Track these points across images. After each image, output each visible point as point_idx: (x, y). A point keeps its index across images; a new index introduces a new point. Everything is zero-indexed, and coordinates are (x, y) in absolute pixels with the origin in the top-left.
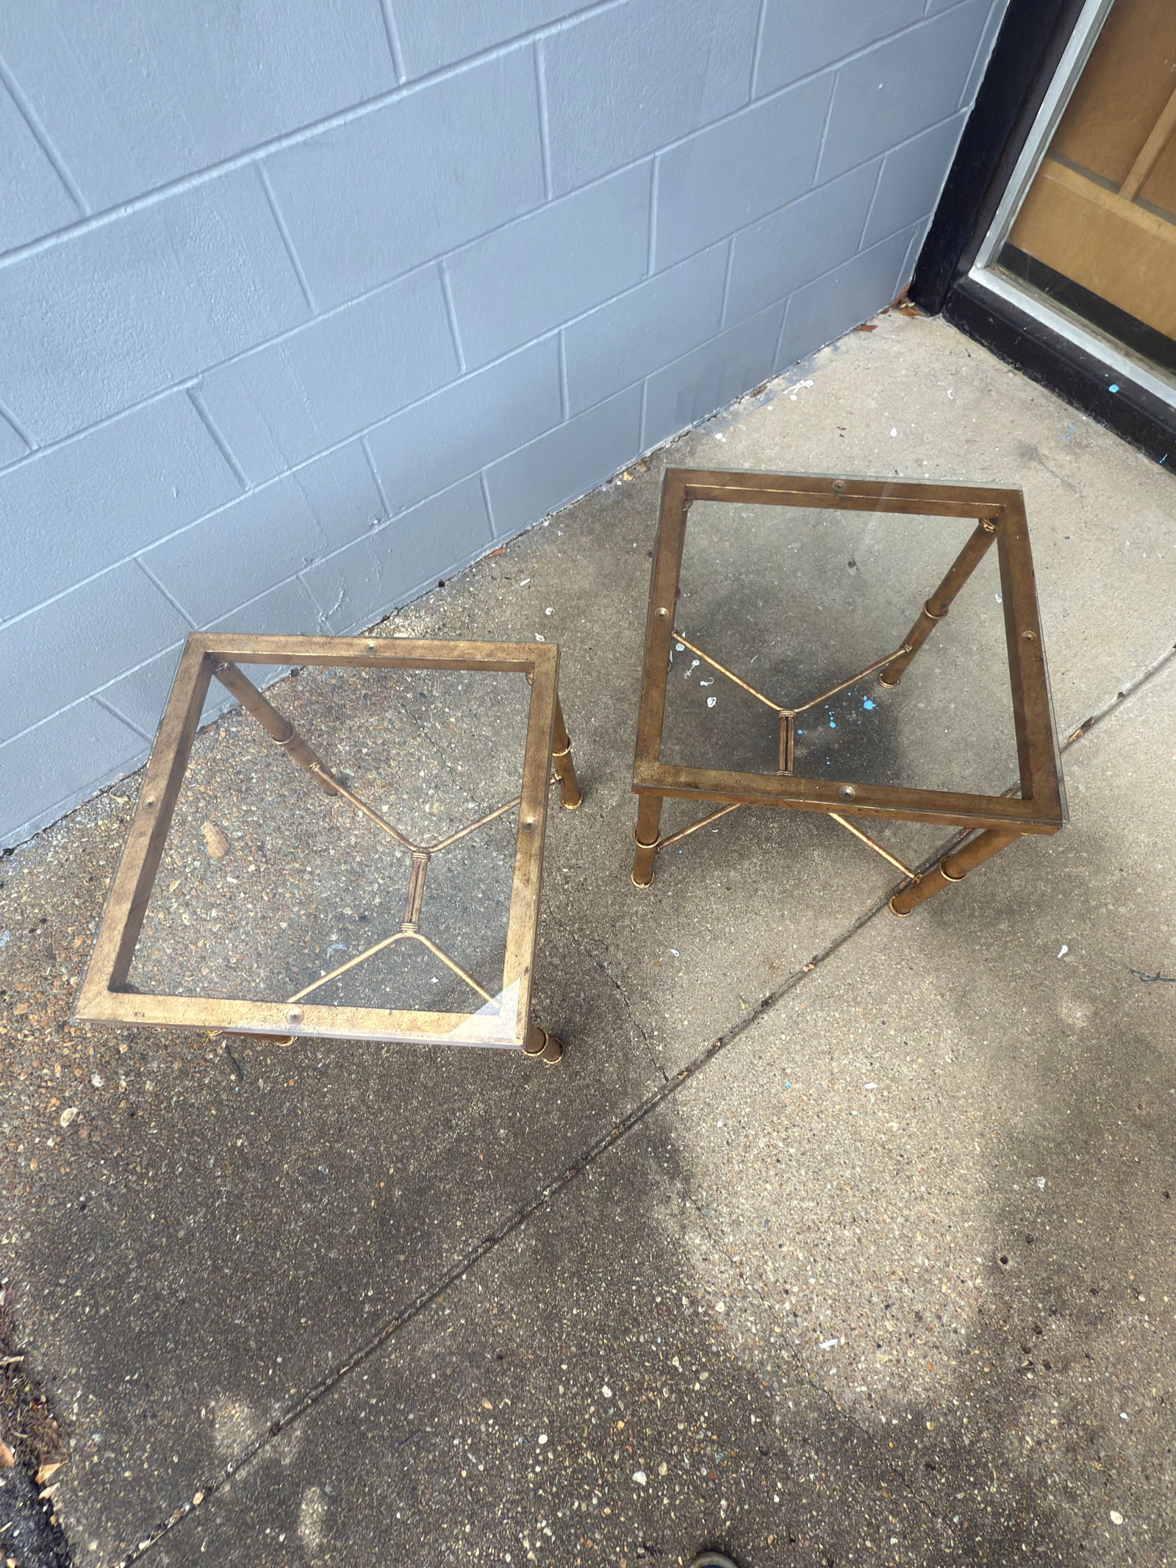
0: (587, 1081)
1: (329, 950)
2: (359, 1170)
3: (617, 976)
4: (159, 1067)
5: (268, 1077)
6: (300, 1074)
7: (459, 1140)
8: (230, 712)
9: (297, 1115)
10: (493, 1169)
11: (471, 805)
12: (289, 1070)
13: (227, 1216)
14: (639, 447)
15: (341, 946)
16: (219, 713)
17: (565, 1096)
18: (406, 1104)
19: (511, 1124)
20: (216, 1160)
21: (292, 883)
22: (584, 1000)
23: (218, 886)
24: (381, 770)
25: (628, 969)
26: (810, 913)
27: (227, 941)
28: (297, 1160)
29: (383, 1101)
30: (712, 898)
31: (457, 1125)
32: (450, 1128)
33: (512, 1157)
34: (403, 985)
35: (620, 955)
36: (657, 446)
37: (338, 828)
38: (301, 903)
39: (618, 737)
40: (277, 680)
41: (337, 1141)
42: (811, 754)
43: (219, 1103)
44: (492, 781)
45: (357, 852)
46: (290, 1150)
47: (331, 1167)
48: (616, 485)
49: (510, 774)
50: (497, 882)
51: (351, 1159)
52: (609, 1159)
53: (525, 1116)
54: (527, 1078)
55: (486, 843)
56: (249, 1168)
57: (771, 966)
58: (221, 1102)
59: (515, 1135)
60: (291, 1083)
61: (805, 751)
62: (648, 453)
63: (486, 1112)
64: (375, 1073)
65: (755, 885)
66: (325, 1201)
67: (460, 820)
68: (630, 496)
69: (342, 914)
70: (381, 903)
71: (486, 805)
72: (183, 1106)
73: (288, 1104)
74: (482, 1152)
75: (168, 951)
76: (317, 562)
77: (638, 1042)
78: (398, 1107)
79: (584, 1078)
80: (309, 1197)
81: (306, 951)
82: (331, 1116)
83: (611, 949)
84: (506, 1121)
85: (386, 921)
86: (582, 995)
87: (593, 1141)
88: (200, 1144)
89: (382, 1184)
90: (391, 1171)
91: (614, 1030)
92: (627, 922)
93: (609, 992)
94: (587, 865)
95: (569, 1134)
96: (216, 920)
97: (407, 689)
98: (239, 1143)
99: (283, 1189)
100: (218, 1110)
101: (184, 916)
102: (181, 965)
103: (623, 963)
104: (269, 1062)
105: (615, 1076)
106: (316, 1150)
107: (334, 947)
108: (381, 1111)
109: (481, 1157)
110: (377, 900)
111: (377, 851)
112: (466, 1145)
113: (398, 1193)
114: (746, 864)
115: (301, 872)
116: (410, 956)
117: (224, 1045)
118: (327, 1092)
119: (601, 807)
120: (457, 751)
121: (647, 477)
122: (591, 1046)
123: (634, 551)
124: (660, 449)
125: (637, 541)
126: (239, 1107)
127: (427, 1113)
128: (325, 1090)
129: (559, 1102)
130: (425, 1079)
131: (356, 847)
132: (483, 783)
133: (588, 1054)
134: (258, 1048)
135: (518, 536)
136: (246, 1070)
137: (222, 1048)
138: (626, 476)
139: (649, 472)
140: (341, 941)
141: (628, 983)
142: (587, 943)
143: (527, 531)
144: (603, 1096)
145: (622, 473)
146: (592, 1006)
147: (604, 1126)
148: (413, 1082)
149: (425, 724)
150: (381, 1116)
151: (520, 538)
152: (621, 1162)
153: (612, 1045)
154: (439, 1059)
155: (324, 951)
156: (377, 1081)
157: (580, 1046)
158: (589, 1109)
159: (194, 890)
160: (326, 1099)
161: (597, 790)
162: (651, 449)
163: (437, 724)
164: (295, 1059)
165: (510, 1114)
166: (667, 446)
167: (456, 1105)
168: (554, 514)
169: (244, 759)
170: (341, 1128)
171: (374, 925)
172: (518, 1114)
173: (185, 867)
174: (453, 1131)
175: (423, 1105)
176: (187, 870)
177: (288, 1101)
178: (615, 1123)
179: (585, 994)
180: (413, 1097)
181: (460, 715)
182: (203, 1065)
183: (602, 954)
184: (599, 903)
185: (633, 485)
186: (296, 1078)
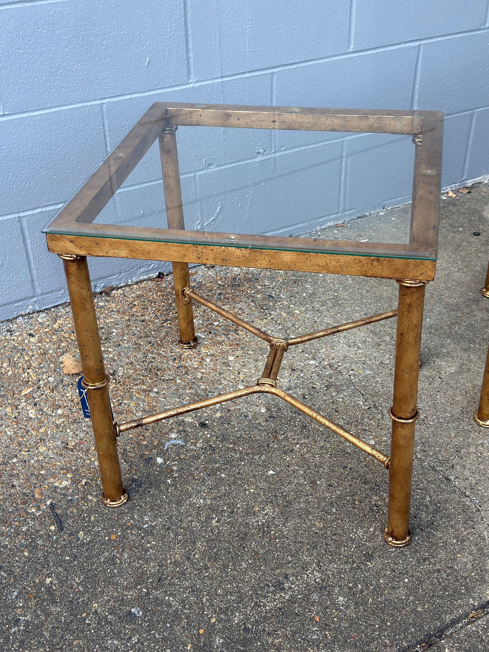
0: (438, 567)
1: (167, 444)
2: (176, 616)
3: (465, 488)
5: (89, 531)
6: (123, 531)
7: (292, 600)
8: (101, 293)
9: (114, 564)
10: (330, 630)
11: (312, 362)
12: (113, 527)
13: (22, 642)
14: (462, 176)
15: (180, 442)
17: (412, 576)
18: (234, 564)
19: (351, 593)
20: (19, 593)
21: (138, 398)
22: (430, 502)
23: (68, 395)
24: (230, 336)
25: (477, 484)
27: (68, 431)
28: (109, 601)
29: (209, 560)
31: (290, 588)
32: (283, 589)
33: (352, 622)
34: (239, 473)
35: (467, 473)
36: (477, 180)
37: (186, 367)
38: (144, 410)
39: (453, 332)
40: (145, 277)
41: (156, 589)
43: (33, 547)
44: (332, 349)
45: (203, 382)
46: (102, 592)
47: (145, 610)
48: (442, 199)
49: (349, 346)
50: (336, 411)
51: (169, 605)
52: (469, 636)
53: (368, 589)
54: (369, 557)
55: (326, 386)
56: (54, 602)
58: (36, 547)
59: (356, 604)
60: (113, 537)
62: (469, 183)
63: (323, 581)
64: (204, 537)
66: (135, 640)
67: (302, 371)
68: (454, 205)
69: (183, 421)
70: (221, 417)
71: (326, 363)
73: (107, 554)
74: (317, 614)
75: (9, 433)
76: (212, 169)
78: (226, 566)
79: (435, 564)
80: (117, 634)
81: (145, 443)
82: (152, 568)
83: (458, 467)
84: (346, 589)
85: (226, 429)
86: (428, 499)
87: (448, 618)
88: (5, 578)
89: (201, 631)
90: (213, 620)
91: (466, 529)
92: (472, 449)
93: (457, 499)
94: (427, 408)
95: (419, 609)
96: (60, 416)
97: (258, 292)
98: (48, 580)
99: (89, 625)
100: (30, 552)
101: (30, 411)
103: (470, 478)
104: (93, 518)
105: (469, 566)
106: (130, 594)
107: (172, 442)
108: (207, 568)
109: (317, 619)
110: (218, 415)
111: (221, 384)
112: (300, 606)
113: (218, 641)
115: (146, 392)
116: (247, 454)
117: (48, 503)
118: (151, 548)
119: (440, 372)
120: (300, 329)
121: (468, 196)
122: (441, 538)
123: (461, 232)
124: (480, 183)
125: (462, 227)
126: (53, 552)
127: (257, 574)
128: (149, 545)
129: (406, 580)
130: (257, 547)
131: (202, 379)
132: (324, 350)
133: (437, 544)
134: (84, 507)
135: (359, 218)
136: (68, 523)
137: (46, 505)
138: (451, 194)
139: (470, 194)
140: (180, 438)
141: (478, 494)
142: (430, 460)
143: (365, 216)
144: (457, 580)
145: (448, 193)
146: (439, 508)
147: (460, 606)
148: (244, 548)
149: (272, 312)
150: (207, 572)
151: (359, 219)
152: (482, 640)
153: (464, 541)
154: (273, 532)
155: (162, 444)
156: (205, 544)
157: (428, 537)
158: (441, 590)
159: (44, 395)
160: (149, 553)
161: (435, 362)
162: (472, 180)
163: (283, 313)
164: (120, 519)
165: (351, 585)
166: (485, 182)
167: (289, 572)
168: (389, 209)
169: (107, 321)
170: (161, 578)
171: (213, 431)
172: (360, 586)
173: (39, 381)
174: (285, 592)
175: (253, 567)
176: (41, 382)
177: (108, 552)
178: (473, 605)
179: (431, 498)
180: (243, 560)
181: (304, 309)
182: (23, 516)
183: (447, 470)
184: (441, 434)
185: (457, 200)
186: (119, 534)
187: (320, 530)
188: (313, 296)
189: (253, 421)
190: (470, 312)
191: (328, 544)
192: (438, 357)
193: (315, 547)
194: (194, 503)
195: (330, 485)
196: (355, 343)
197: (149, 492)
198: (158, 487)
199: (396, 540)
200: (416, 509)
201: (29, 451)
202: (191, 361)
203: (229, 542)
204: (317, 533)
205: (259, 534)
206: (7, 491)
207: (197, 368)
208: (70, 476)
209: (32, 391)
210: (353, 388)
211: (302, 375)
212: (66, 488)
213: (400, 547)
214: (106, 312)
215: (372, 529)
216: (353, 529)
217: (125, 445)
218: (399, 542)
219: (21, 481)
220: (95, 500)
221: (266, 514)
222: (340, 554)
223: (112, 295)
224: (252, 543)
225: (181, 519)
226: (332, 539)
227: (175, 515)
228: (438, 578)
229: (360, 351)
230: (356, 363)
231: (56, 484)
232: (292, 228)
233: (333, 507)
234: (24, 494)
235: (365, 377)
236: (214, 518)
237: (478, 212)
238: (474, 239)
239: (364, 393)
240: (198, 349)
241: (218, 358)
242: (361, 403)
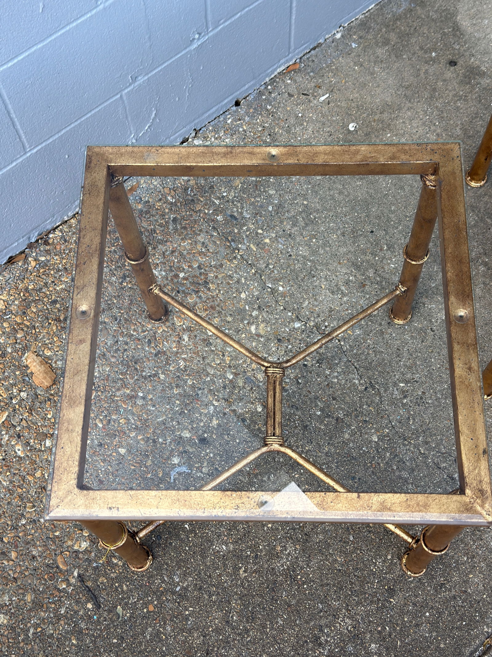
0: (454, 592)
1: (172, 474)
4: (11, 600)
5: (127, 604)
6: (159, 599)
8: (37, 241)
9: (161, 640)
11: (297, 325)
12: (147, 595)
15: (184, 469)
16: (27, 242)
17: (432, 608)
18: (272, 623)
19: (381, 639)
21: (125, 410)
23: (49, 416)
24: (201, 294)
29: (247, 622)
31: (326, 641)
32: (320, 644)
37: (164, 353)
38: (137, 428)
43: (78, 633)
44: (316, 300)
45: (188, 375)
49: (333, 293)
50: (334, 399)
53: (395, 630)
54: (391, 592)
55: (318, 362)
58: (81, 632)
59: (387, 649)
60: (151, 608)
63: (354, 627)
67: (288, 340)
69: (181, 438)
70: (219, 425)
71: (312, 324)
72: (41, 637)
73: (150, 629)
75: (5, 483)
76: (141, 80)
78: (264, 627)
79: (450, 590)
81: (149, 476)
82: (197, 639)
84: (376, 635)
85: (228, 443)
91: (474, 542)
94: (423, 379)
95: (442, 646)
96: (51, 450)
97: (217, 211)
100: (78, 639)
101: (17, 448)
102: (21, 497)
104: (125, 588)
105: (481, 587)
107: (178, 469)
108: (247, 631)
110: (215, 422)
111: (208, 375)
115: (132, 397)
117: (76, 574)
118: (189, 615)
119: (431, 321)
120: (276, 272)
123: (434, 60)
125: (435, 50)
126: (99, 635)
127: (295, 631)
128: (187, 613)
129: (427, 614)
130: (288, 597)
131: (186, 370)
132: (307, 302)
134: (112, 575)
135: (311, 50)
136: (103, 598)
137: (74, 577)
140: (184, 464)
143: (320, 44)
144: (472, 606)
147: (477, 637)
148: (276, 601)
149: (240, 246)
150: (248, 636)
153: (474, 556)
154: (299, 577)
155: (167, 474)
156: (239, 602)
158: (459, 620)
159: (24, 421)
160: (189, 622)
161: (424, 304)
163: (251, 245)
164: (151, 584)
165: (379, 629)
167: (323, 622)
168: (346, 25)
169: (58, 288)
170: (208, 650)
171: (215, 447)
172: (387, 628)
173: (11, 399)
174: (323, 648)
175: (290, 623)
176: (14, 401)
177: (150, 627)
178: (487, 632)
180: (278, 615)
181: (274, 235)
182: (56, 596)
183: (450, 467)
184: (440, 417)
186: (156, 603)
187: (342, 565)
188: (280, 210)
189: (252, 426)
191: (352, 583)
193: (341, 589)
194: (218, 552)
197: (171, 544)
198: (178, 536)
201: (34, 506)
202: (167, 342)
203: (261, 596)
204: (340, 570)
205: (286, 581)
206: (30, 565)
207: (177, 353)
208: (87, 535)
209: (8, 416)
210: (345, 359)
211: (290, 347)
212: (86, 551)
214: (52, 272)
215: (389, 557)
216: (372, 560)
217: (130, 482)
219: (40, 549)
220: (121, 564)
221: (289, 554)
222: (365, 593)
223: (51, 241)
224: (282, 594)
225: (210, 574)
226: (355, 576)
227: (203, 569)
228: (454, 606)
229: (345, 299)
231: (76, 548)
233: (349, 534)
234: (48, 565)
235: (356, 340)
236: (240, 568)
237: (451, 16)
238: (449, 74)
239: (358, 367)
240: (171, 322)
241: (196, 333)
242: (357, 382)
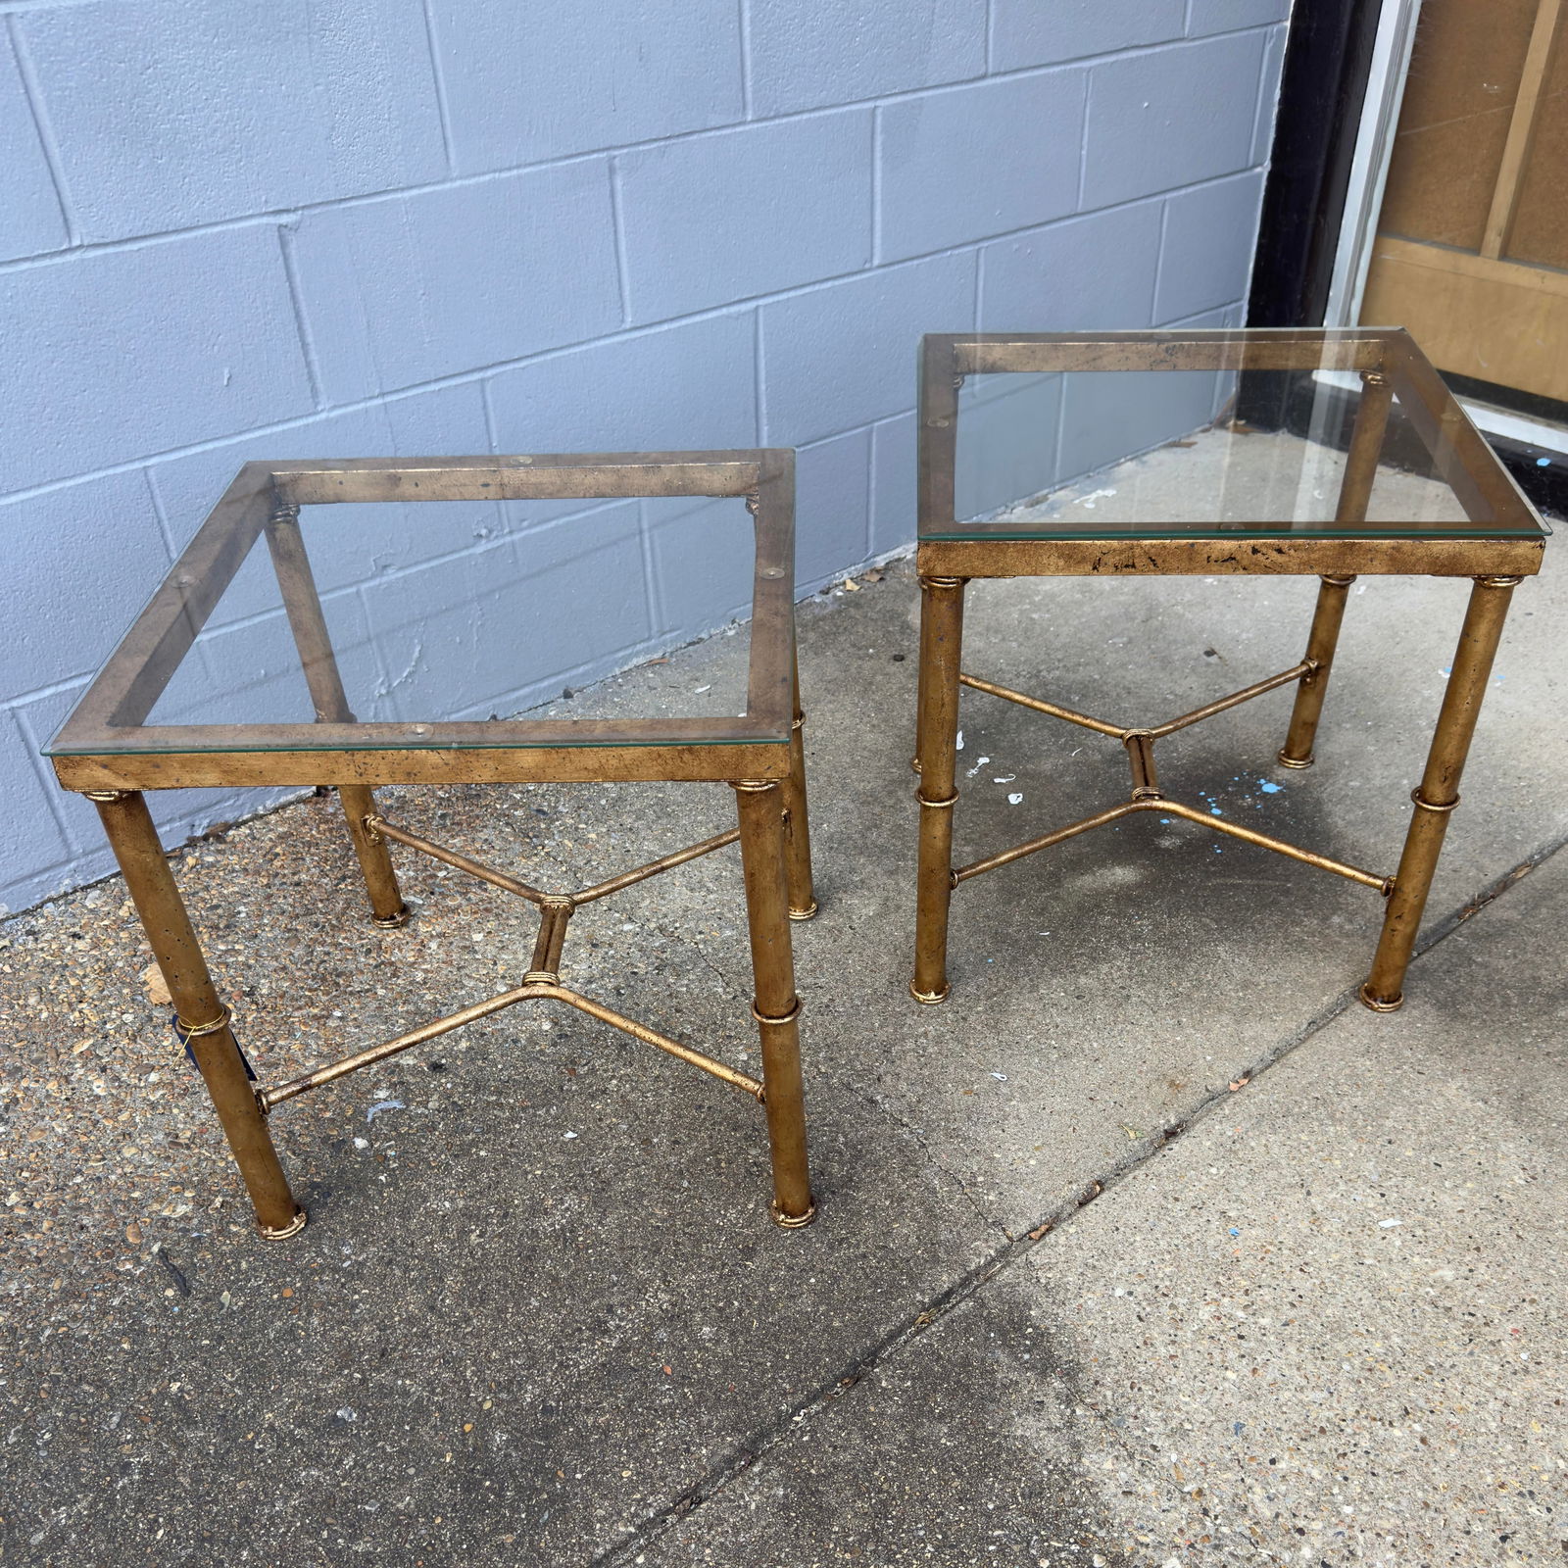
0: (862, 1249)
1: (372, 1110)
2: (421, 1409)
3: (901, 1112)
4: (21, 1288)
5: (241, 1289)
6: (305, 1279)
7: (624, 1347)
8: (205, 838)
9: (295, 1339)
10: (691, 1385)
11: (627, 927)
12: (285, 1275)
13: (140, 1502)
14: (867, 550)
15: (397, 1104)
16: (188, 834)
17: (822, 1272)
18: (517, 1304)
19: (723, 1317)
20: (123, 1418)
21: (304, 1033)
22: (845, 1144)
23: (165, 1043)
24: (471, 895)
25: (919, 1102)
26: (1225, 1019)
27: (175, 1111)
28: (293, 1404)
29: (471, 1305)
30: (1054, 1011)
31: (618, 1327)
32: (606, 1332)
33: (726, 1364)
34: (512, 1145)
35: (903, 1086)
36: (894, 554)
37: (392, 964)
38: (320, 1055)
39: (869, 842)
40: (291, 797)
41: (378, 1370)
42: (1188, 843)
43: (138, 1333)
44: (662, 898)
45: (429, 989)
46: (279, 1391)
47: (362, 1410)
48: (835, 596)
49: (692, 890)
50: (677, 1011)
51: (406, 1393)
52: (917, 1354)
53: (749, 1305)
54: (749, 1252)
55: (657, 968)
56: (191, 1423)
57: (1172, 1084)
58: (143, 1331)
59: (733, 1333)
60: (288, 1293)
61: (1178, 842)
62: (881, 561)
63: (674, 1305)
64: (458, 1266)
65: (1125, 992)
66: (348, 1462)
67: (610, 945)
68: (858, 606)
69: (397, 1065)
70: (470, 1048)
71: (653, 925)
72: (64, 1342)
73: (279, 1323)
74: (668, 1362)
75: (59, 1130)
77: (950, 1191)
78: (502, 1310)
79: (858, 1246)
80: (315, 1459)
81: (328, 1115)
82: (368, 1334)
83: (888, 1078)
84: (714, 1313)
85: (481, 1069)
86: (842, 1139)
87: (882, 1331)
88: (92, 1395)
89: (468, 1427)
90: (487, 1405)
91: (905, 1179)
92: (910, 1044)
93: (889, 1132)
94: (832, 984)
95: (836, 1324)
96: (156, 1086)
97: (516, 805)
98: (175, 1387)
99: (260, 1451)
100: (134, 1342)
101: (96, 1083)
102: (83, 1148)
103: (909, 1094)
104: (244, 1265)
105: (913, 1240)
106: (331, 1388)
107: (381, 1106)
108: (467, 1319)
109: (669, 1370)
110: (464, 1045)
111: (463, 987)
112: (637, 1355)
113: (499, 1438)
114: (1105, 968)
115: (321, 1018)
116: (524, 1109)
117: (155, 1249)
118: (360, 1301)
119: (850, 918)
120: (601, 869)
121: (881, 587)
122: (865, 1202)
123: (871, 657)
124: (899, 560)
125: (873, 647)
126: (178, 1335)
127: (560, 1314)
128: (356, 1297)
129: (813, 1280)
130: (555, 1268)
131: (425, 983)
132: (648, 901)
133: (859, 1213)
134: (224, 1248)
135: (690, 644)
136: (197, 1281)
137: (151, 1253)
138: (850, 585)
139: (884, 583)
140: (396, 1098)
141: (921, 1119)
142: (842, 1074)
143: (701, 640)
144: (895, 1267)
145: (844, 583)
146: (860, 1151)
147: (902, 1308)
148: (532, 1274)
149: (546, 842)
150: (468, 1325)
151: (691, 648)
152: (940, 1357)
153: (903, 1199)
154: (581, 1239)
155: (362, 1112)
156: (460, 1278)
157: (844, 1203)
158: (870, 1287)
159: (118, 1050)
160: (358, 1311)
161: (841, 900)
162: (885, 556)
163: (566, 842)
164: (297, 1259)
165: (721, 1304)
166: (909, 557)
167: (615, 1300)
168: (743, 622)
169: (225, 892)
170: (385, 1350)
171: (456, 1076)
172: (736, 1303)
173: (105, 1023)
174: (610, 1336)
175: (551, 1304)
176: (108, 1026)
177: (280, 1320)
178: (922, 1303)
179: (845, 1137)
180: (532, 1294)
181: (604, 830)
182: (110, 1280)
183: (870, 1086)
184: (858, 1026)
185: (862, 596)
186: (298, 1285)
187: (664, 1220)
188: (619, 803)
189: (529, 1049)
190: (895, 803)
191: (678, 1244)
192: (845, 892)
193: (657, 1252)
194: (434, 1211)
195: (676, 1142)
196: (701, 884)
197: (347, 1202)
198: (362, 1192)
199: (792, 1218)
200: (824, 1161)
201: (104, 1159)
202: (400, 950)
203: (505, 1268)
204: (658, 1227)
205: (556, 1246)
206: (72, 1238)
207: (415, 963)
208: (191, 1195)
209: (93, 1045)
210: (704, 965)
211: (612, 952)
212: (185, 1218)
213: (800, 1228)
214: (221, 874)
215: (751, 1206)
216: (719, 1211)
217: (291, 1124)
218: (797, 1220)
219: (97, 1216)
220: (244, 1231)
221: (567, 1209)
222: (701, 1256)
223: (228, 839)
224: (545, 1262)
225: (413, 1243)
226: (685, 1234)
227: (400, 1236)
228: (863, 1268)
229: (712, 896)
230: (707, 920)
231: (165, 1213)
232: (568, 675)
233: (683, 1179)
234: (107, 1239)
235: (725, 942)
236: (472, 1231)
237: (900, 615)
238: (895, 667)
239: (724, 972)
240: (412, 927)
241: (452, 939)
242: (720, 990)
